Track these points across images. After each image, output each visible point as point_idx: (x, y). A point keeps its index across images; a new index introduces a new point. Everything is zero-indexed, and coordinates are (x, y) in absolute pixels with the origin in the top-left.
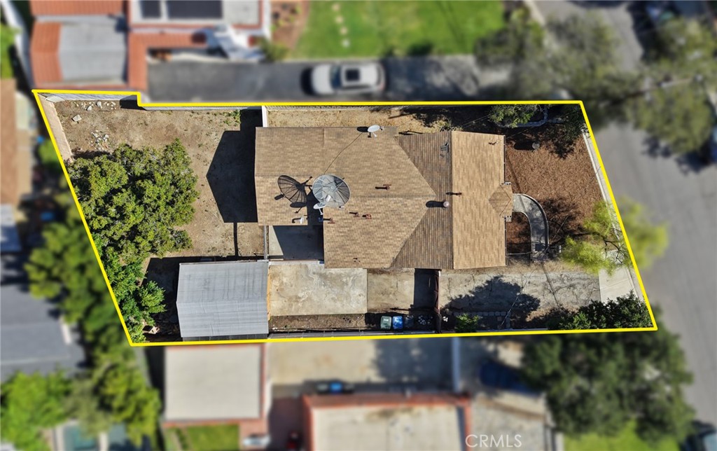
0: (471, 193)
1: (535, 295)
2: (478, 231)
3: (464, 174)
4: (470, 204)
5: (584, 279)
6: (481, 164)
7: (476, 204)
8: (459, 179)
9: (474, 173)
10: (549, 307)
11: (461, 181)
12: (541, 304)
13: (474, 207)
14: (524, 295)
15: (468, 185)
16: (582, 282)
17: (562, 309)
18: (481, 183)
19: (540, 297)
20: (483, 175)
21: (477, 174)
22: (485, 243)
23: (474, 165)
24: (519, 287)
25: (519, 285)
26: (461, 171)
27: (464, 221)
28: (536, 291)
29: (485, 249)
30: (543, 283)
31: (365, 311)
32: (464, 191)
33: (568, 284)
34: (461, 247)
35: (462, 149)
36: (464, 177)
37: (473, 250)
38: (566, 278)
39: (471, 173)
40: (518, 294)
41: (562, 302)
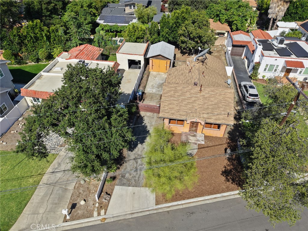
0: (201, 98)
1: (136, 150)
2: (180, 101)
3: (211, 95)
4: (195, 97)
5: (139, 178)
6: (216, 106)
7: (195, 101)
8: (209, 91)
9: (212, 101)
10: (126, 156)
11: (208, 92)
12: (130, 152)
13: (193, 99)
14: (137, 145)
15: (205, 97)
16: (137, 176)
17: (123, 163)
18: (206, 105)
19: (134, 152)
20: (210, 107)
21: (210, 103)
22: (174, 104)
23: (216, 101)
24: (143, 143)
25: (144, 144)
26: (213, 93)
27: (187, 92)
28: (138, 150)
29: (171, 104)
30: (142, 155)
31: (145, 92)
32: (202, 94)
33: (138, 168)
34: (173, 89)
35: (224, 94)
36: (210, 94)
37: (171, 96)
38: (142, 167)
39: (212, 99)
40: (139, 142)
41: (128, 163)
